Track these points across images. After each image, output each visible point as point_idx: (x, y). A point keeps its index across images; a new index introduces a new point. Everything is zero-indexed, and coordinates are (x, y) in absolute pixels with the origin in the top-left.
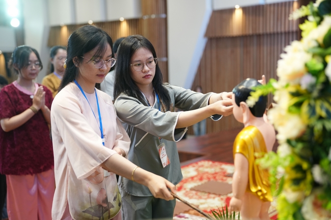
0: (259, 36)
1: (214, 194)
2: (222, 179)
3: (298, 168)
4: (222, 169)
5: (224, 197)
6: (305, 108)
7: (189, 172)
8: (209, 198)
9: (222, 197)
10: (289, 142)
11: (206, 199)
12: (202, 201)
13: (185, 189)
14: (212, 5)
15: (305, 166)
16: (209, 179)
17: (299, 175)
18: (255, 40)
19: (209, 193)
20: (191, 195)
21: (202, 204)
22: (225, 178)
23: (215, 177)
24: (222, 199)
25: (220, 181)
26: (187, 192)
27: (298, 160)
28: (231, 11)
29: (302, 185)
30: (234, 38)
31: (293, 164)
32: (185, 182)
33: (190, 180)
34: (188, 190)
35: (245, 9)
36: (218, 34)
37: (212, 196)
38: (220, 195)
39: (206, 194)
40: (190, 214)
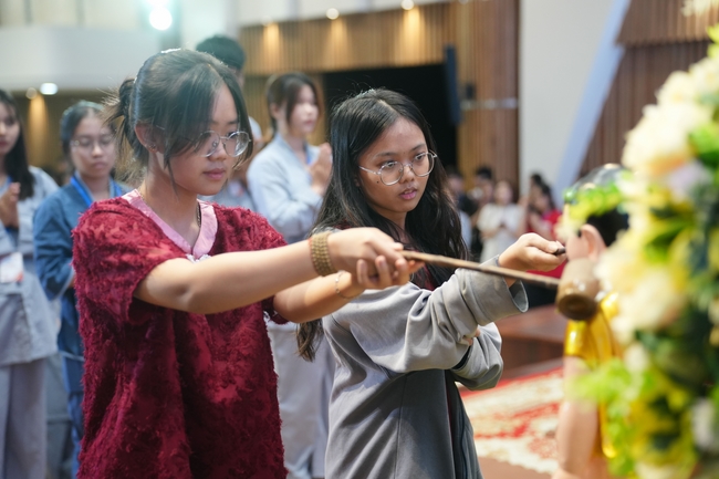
3: (660, 404)
6: (681, 250)
7: (547, 391)
10: (638, 336)
13: (533, 433)
15: (677, 399)
17: (666, 425)
20: (546, 449)
26: (537, 440)
27: (661, 385)
29: (675, 450)
31: (651, 395)
32: (536, 416)
33: (549, 410)
34: (540, 435)
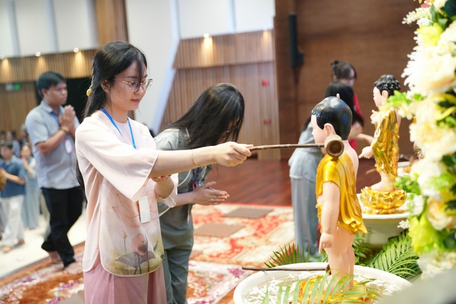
0: (231, 66)
1: (216, 236)
2: (220, 221)
4: (216, 210)
5: (228, 239)
8: (211, 241)
9: (225, 239)
11: (208, 243)
12: (205, 245)
14: (179, 33)
16: (205, 221)
18: (227, 71)
19: (210, 236)
21: (205, 248)
22: (222, 219)
23: (211, 219)
24: (226, 242)
25: (217, 223)
28: (200, 40)
30: (204, 69)
35: (216, 39)
36: (188, 65)
37: (214, 239)
38: (222, 238)
39: (207, 238)
40: (196, 260)
